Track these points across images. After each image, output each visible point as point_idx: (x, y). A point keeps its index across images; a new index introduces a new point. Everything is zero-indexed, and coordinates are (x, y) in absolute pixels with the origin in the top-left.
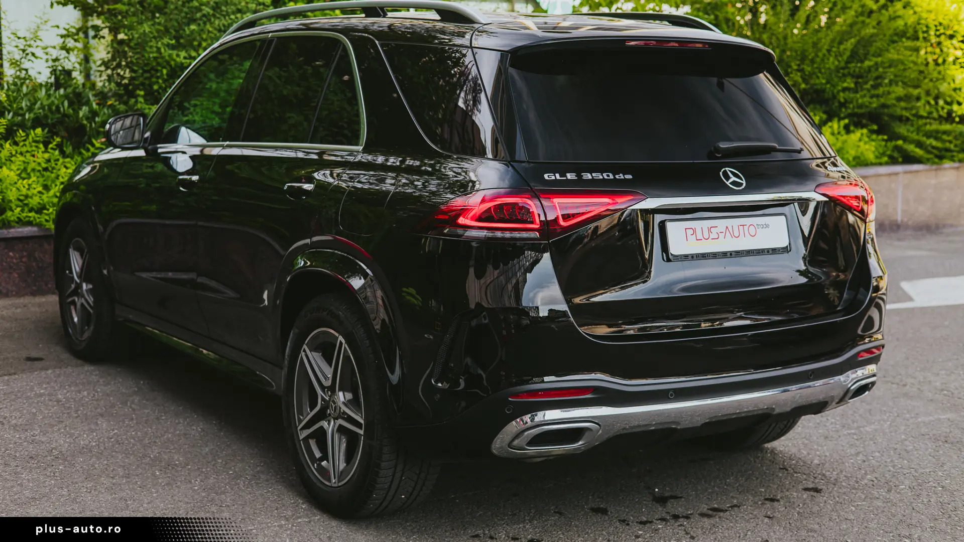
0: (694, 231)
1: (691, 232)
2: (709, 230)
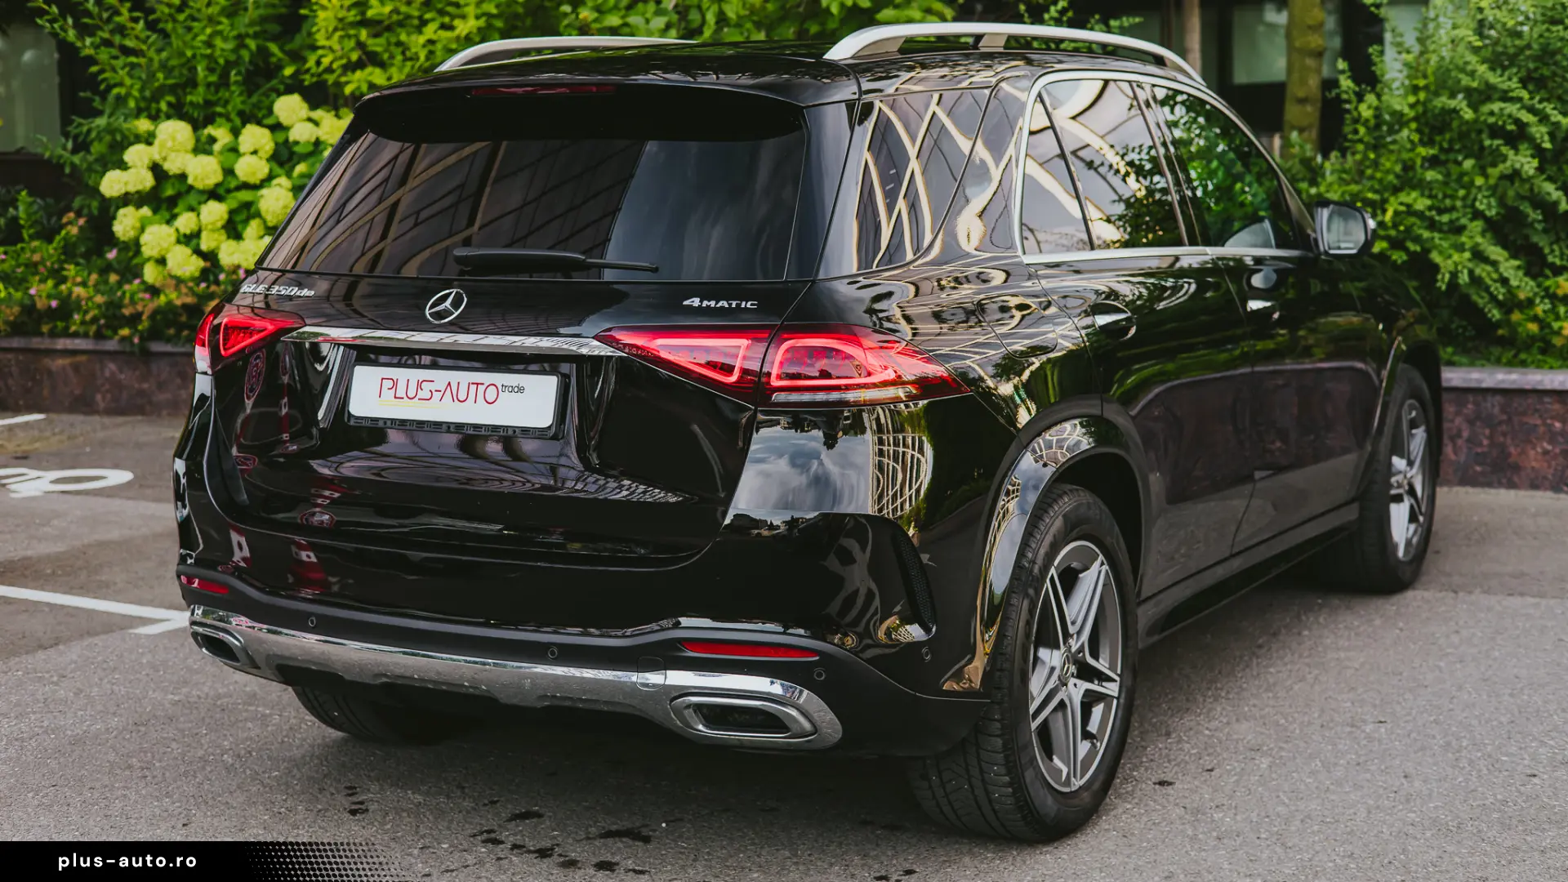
0: (395, 384)
1: (390, 384)
2: (419, 385)
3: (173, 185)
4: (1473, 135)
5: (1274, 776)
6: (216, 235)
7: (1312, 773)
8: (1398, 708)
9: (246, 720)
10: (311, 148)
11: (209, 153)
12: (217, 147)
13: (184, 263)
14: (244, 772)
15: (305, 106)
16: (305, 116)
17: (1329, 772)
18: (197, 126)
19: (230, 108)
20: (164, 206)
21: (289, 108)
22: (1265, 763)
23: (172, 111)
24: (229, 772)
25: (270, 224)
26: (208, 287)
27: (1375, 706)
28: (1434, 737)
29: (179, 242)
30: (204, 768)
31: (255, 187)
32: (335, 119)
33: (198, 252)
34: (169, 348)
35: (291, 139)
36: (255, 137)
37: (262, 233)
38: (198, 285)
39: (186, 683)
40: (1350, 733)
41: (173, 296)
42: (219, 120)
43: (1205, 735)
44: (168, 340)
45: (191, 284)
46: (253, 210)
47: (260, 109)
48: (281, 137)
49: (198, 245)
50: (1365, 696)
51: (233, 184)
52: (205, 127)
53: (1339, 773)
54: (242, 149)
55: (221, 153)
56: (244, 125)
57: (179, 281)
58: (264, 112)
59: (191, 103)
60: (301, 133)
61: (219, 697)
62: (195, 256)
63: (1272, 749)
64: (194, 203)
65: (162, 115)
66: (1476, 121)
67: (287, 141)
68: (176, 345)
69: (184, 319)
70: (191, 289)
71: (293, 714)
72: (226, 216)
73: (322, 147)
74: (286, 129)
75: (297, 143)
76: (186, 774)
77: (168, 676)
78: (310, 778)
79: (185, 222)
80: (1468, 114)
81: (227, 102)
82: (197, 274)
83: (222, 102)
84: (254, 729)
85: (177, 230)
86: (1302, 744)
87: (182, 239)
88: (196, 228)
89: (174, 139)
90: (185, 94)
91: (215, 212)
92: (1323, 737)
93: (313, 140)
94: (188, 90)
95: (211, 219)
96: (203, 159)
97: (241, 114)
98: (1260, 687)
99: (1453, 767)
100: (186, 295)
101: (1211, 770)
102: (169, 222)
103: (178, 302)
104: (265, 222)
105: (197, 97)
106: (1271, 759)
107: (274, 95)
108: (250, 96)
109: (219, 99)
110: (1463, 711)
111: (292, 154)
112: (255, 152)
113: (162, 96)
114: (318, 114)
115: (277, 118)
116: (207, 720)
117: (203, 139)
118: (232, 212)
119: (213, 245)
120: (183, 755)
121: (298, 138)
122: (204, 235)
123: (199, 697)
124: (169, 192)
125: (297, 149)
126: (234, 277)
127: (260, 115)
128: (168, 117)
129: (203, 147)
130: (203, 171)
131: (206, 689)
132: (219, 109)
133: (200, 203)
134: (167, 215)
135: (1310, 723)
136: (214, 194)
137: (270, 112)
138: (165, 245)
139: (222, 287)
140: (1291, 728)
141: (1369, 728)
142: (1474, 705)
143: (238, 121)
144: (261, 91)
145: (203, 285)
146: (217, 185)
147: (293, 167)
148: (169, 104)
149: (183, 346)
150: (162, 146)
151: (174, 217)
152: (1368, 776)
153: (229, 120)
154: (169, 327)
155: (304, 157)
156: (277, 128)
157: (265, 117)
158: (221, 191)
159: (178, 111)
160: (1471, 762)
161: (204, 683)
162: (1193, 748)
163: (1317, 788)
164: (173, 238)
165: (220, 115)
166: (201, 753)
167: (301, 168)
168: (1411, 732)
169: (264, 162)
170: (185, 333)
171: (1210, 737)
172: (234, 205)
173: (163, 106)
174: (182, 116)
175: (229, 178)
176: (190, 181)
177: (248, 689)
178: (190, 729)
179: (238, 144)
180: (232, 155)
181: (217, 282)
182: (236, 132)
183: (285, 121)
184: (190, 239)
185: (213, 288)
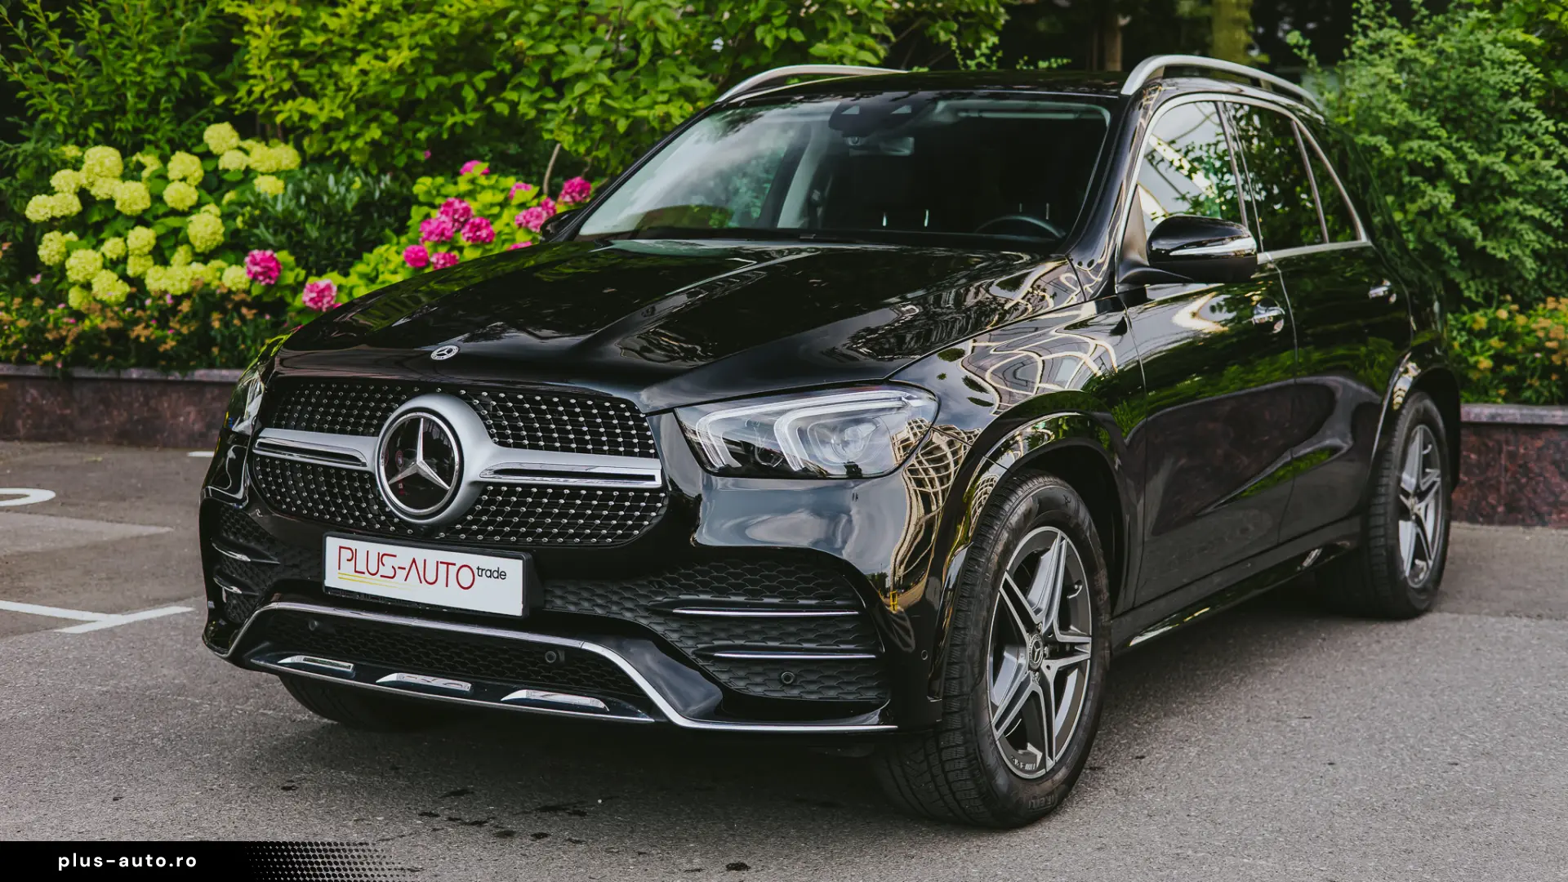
3: (100, 210)
4: (1393, 173)
5: (1202, 762)
6: (142, 261)
7: (1240, 761)
8: (1323, 707)
9: (176, 708)
10: (240, 177)
11: (138, 179)
12: (145, 174)
13: (110, 288)
14: (175, 753)
15: (236, 134)
16: (235, 145)
17: (1256, 759)
18: (125, 153)
19: (159, 135)
20: (90, 232)
21: (219, 136)
22: (1194, 751)
23: (100, 138)
24: (159, 753)
25: (198, 250)
26: (134, 312)
27: (1300, 704)
28: (1358, 730)
29: (104, 267)
30: (133, 750)
31: (184, 214)
32: (266, 148)
33: (124, 277)
34: (92, 374)
35: (221, 167)
36: (184, 164)
37: (190, 260)
38: (124, 310)
39: (112, 676)
40: (1276, 726)
41: (98, 321)
42: (148, 147)
43: (1135, 728)
44: (92, 365)
45: (116, 308)
46: (181, 235)
47: (189, 138)
48: (210, 166)
49: (125, 270)
50: (1290, 696)
51: (161, 210)
52: (133, 153)
53: (1266, 761)
54: (171, 176)
55: (149, 179)
56: (173, 152)
57: (104, 306)
58: (194, 140)
59: (120, 130)
60: (231, 161)
61: (148, 688)
62: (121, 281)
63: (1199, 740)
64: (121, 230)
65: (90, 142)
66: (1395, 158)
67: (216, 168)
68: (100, 370)
69: (108, 344)
70: (116, 313)
71: (223, 704)
72: (153, 242)
73: (252, 175)
74: (217, 157)
75: (226, 171)
76: (115, 755)
77: (96, 670)
78: (242, 759)
79: (112, 247)
80: (1388, 151)
81: (156, 130)
82: (123, 300)
83: (151, 130)
84: (184, 717)
85: (103, 255)
86: (1229, 736)
87: (108, 265)
88: (123, 254)
89: (102, 164)
90: (114, 121)
91: (142, 238)
92: (1250, 730)
93: (243, 168)
94: (117, 117)
95: (139, 244)
96: (131, 185)
97: (170, 141)
98: (1187, 687)
99: (1377, 756)
100: (112, 319)
101: (1143, 757)
102: (94, 248)
103: (104, 327)
104: (193, 247)
105: (126, 124)
106: (1198, 748)
107: (204, 124)
108: (179, 124)
109: (149, 126)
110: (1386, 708)
111: (221, 181)
112: (184, 179)
113: (90, 123)
114: (248, 144)
115: (207, 145)
116: (136, 708)
117: (132, 166)
118: (159, 238)
119: (140, 270)
120: (112, 739)
121: (227, 167)
122: (131, 260)
123: (127, 688)
124: (96, 218)
125: (226, 177)
126: (161, 302)
127: (189, 144)
128: (96, 144)
129: (131, 173)
130: (132, 196)
131: (134, 681)
132: (148, 136)
133: (127, 229)
134: (94, 242)
135: (1236, 719)
136: (141, 220)
137: (200, 140)
138: (91, 270)
139: (149, 312)
140: (1219, 722)
141: (1294, 723)
142: (1396, 704)
143: (167, 148)
144: (192, 119)
145: (129, 310)
146: (145, 211)
147: (222, 196)
148: (98, 131)
149: (107, 370)
150: (90, 171)
151: (101, 242)
152: (1294, 763)
153: (157, 147)
154: (92, 353)
155: (233, 185)
156: (207, 156)
157: (194, 145)
158: (149, 217)
159: (106, 138)
160: (1394, 752)
161: (131, 677)
162: (1123, 738)
163: (1245, 773)
164: (99, 264)
165: (150, 142)
166: (130, 737)
167: (230, 196)
168: (1335, 726)
169: (193, 189)
170: (110, 358)
171: (1139, 730)
172: (161, 230)
173: (92, 133)
174: (109, 142)
175: (158, 205)
176: (117, 207)
177: (176, 681)
178: (119, 716)
179: (167, 171)
180: (160, 182)
181: (143, 308)
182: (165, 160)
183: (214, 147)
184: (116, 265)
185: (139, 313)
